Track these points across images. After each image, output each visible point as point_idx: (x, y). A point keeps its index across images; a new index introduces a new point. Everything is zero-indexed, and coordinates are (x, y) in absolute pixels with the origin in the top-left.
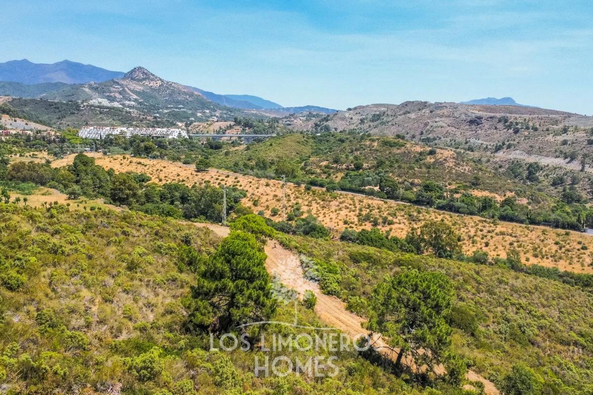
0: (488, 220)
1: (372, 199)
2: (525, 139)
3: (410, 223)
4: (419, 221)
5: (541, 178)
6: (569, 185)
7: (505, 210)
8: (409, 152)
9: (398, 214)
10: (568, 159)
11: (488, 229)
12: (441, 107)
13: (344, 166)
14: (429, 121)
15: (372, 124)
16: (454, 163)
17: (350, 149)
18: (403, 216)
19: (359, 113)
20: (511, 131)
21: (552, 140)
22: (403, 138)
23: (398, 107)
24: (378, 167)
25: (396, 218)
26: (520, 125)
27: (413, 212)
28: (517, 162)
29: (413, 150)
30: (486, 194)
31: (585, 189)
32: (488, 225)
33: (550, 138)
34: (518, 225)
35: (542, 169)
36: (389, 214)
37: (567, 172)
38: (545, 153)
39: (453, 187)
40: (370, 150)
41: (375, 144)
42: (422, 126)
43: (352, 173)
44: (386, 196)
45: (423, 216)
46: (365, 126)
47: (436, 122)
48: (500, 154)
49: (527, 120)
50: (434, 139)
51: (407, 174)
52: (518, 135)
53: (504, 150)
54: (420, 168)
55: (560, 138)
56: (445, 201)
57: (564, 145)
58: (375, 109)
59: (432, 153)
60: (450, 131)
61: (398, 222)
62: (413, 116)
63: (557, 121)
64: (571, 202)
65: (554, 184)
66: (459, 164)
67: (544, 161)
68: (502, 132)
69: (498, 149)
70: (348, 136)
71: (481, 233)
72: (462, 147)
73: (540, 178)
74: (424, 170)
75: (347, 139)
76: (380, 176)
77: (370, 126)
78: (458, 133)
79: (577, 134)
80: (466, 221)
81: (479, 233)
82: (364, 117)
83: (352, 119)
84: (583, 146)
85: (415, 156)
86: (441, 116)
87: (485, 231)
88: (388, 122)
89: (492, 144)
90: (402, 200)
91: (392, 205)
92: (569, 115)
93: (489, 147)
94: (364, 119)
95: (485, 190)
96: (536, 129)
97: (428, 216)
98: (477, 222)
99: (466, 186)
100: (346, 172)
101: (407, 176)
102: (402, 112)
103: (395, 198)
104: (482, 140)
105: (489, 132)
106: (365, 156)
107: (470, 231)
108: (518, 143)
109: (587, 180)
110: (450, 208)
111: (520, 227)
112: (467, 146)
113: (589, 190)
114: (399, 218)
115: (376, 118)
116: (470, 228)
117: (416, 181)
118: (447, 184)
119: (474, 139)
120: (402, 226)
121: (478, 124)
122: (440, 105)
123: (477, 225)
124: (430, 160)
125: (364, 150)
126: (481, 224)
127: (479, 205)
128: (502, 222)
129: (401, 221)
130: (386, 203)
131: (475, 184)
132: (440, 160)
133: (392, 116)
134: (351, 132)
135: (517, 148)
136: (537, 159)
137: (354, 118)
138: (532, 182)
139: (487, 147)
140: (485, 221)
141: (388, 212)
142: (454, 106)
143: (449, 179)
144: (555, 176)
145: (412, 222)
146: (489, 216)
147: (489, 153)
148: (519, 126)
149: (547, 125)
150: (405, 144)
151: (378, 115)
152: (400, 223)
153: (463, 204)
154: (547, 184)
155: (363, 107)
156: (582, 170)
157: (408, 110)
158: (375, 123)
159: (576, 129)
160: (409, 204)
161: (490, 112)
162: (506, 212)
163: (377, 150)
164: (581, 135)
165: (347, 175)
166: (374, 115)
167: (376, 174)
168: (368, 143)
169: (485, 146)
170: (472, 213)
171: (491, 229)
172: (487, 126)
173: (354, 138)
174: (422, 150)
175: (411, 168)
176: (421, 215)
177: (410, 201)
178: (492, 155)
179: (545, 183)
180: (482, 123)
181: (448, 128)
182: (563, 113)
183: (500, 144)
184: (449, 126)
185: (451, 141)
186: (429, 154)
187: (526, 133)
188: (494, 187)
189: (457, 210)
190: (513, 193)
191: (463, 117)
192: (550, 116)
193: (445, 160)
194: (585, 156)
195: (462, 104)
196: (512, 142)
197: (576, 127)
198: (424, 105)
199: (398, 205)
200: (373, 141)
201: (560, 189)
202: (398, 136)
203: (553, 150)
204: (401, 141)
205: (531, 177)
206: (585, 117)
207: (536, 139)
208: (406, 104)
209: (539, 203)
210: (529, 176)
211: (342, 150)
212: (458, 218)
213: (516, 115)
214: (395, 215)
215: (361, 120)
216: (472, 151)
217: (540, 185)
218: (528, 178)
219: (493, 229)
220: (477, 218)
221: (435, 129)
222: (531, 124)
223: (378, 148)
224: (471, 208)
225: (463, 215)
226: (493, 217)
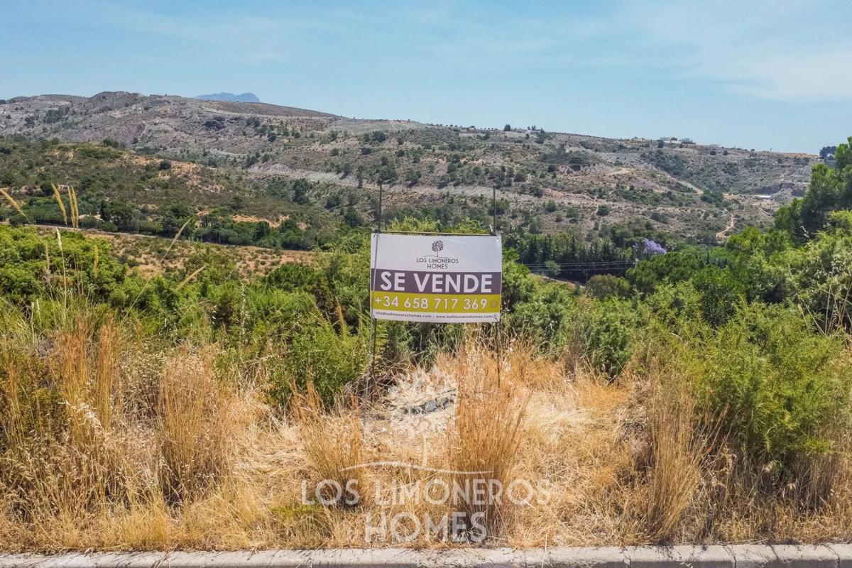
0: (267, 249)
1: (95, 233)
2: (285, 149)
3: (163, 262)
4: (175, 257)
5: (312, 200)
6: (346, 206)
7: (288, 235)
8: (128, 166)
9: (140, 251)
10: (341, 175)
11: (270, 260)
12: (160, 102)
13: (23, 190)
14: (144, 122)
15: (48, 127)
16: (199, 181)
17: (27, 163)
18: (150, 253)
19: (22, 108)
20: (265, 138)
21: (320, 149)
22: (115, 145)
23: (90, 100)
24: (84, 188)
25: (140, 256)
26: (276, 129)
27: (162, 246)
28: (279, 179)
29: (134, 162)
30: (253, 219)
31: (366, 211)
32: (270, 256)
33: (316, 146)
34: (307, 253)
35: (311, 188)
36: (127, 252)
37: (343, 190)
38: (313, 167)
39: (206, 213)
40: (63, 164)
41: (71, 154)
42: (134, 130)
43: (41, 200)
44: (116, 228)
45: (179, 251)
46: (37, 129)
47: (155, 124)
48: (255, 169)
49: (284, 123)
50: (157, 150)
51: (134, 197)
52: (275, 143)
53: (260, 163)
54: (153, 188)
55: (329, 147)
56: (206, 229)
57: (334, 155)
58: (50, 103)
59: (164, 166)
60: (178, 138)
61: (144, 261)
62: (117, 114)
63: (322, 125)
64: (355, 225)
65: (329, 206)
66: (206, 182)
67: (314, 177)
68: (253, 139)
69: (251, 163)
70: (17, 144)
71: (264, 266)
72: (199, 161)
73: (310, 199)
74: (159, 190)
75: (15, 148)
76: (91, 202)
77: (45, 130)
78: (191, 141)
79: (349, 142)
80: (240, 253)
81: (261, 267)
82: (32, 115)
83: (9, 117)
84: (357, 157)
85: (138, 173)
86: (163, 116)
87: (268, 264)
88: (76, 124)
89: (242, 156)
90: (141, 231)
91: (129, 239)
92: (336, 118)
93: (238, 160)
94: (32, 118)
95: (250, 214)
96: (297, 136)
97: (186, 251)
98: (255, 253)
99: (225, 210)
100: (29, 198)
101: (135, 200)
102: (97, 109)
103: (131, 230)
104: (227, 151)
105: (235, 139)
106: (55, 173)
107: (248, 265)
108: (277, 153)
109: (366, 198)
110: (214, 237)
111: (309, 255)
112: (206, 160)
113: (370, 211)
114: (144, 256)
115: (54, 116)
116: (247, 262)
117: (150, 207)
118: (197, 209)
119: (216, 150)
120: (150, 267)
121: (219, 128)
122: (158, 99)
123: (256, 257)
124: (163, 177)
125: (52, 164)
126: (260, 256)
127: (252, 231)
128: (287, 251)
129: (149, 260)
130: (117, 237)
131: (237, 207)
132: (179, 176)
133: (81, 114)
134: (18, 138)
135: (277, 160)
136: (304, 174)
137: (13, 116)
138: (301, 204)
139: (235, 161)
140: (265, 251)
141: (124, 250)
142: (182, 103)
143: (198, 202)
144: (328, 195)
145: (166, 261)
146: (270, 244)
147: (239, 169)
148: (275, 131)
149: (310, 131)
150: (121, 154)
151: (57, 112)
152: (147, 264)
153: (231, 232)
154: (320, 206)
155: (27, 99)
156: (360, 187)
157: (109, 105)
158: (54, 125)
159: (346, 136)
160: (152, 237)
161: (233, 111)
162: (289, 238)
163: (76, 165)
164: (352, 142)
165: (31, 203)
166: (50, 112)
167: (83, 199)
168: (57, 153)
169: (232, 159)
170: (245, 243)
171: (274, 260)
172: (231, 131)
173: (28, 147)
174: (148, 162)
175: (139, 188)
176: (176, 250)
177: (154, 232)
178: (244, 171)
179: (318, 205)
180: (224, 127)
181: (176, 134)
182: (328, 115)
183: (253, 155)
184: (176, 130)
185: (181, 152)
186: (160, 169)
187: (286, 141)
188: (261, 210)
189: (226, 241)
190: (288, 217)
191: (196, 117)
192: (313, 118)
193: (186, 176)
194: (361, 169)
195: (191, 100)
196: (268, 153)
197: (346, 132)
198: (133, 98)
199: (137, 238)
200: (66, 149)
201: (337, 211)
202: (107, 143)
203: (322, 162)
204: (113, 150)
205: (299, 199)
206: (354, 120)
207: (299, 148)
208: (103, 97)
209: (320, 227)
210: (296, 197)
211: (10, 165)
212: (228, 250)
213: (269, 117)
214: (136, 253)
215: (27, 120)
216: (215, 166)
217: (312, 208)
218: (295, 200)
219: (278, 260)
220: (253, 249)
221: (155, 136)
222: (290, 128)
223: (76, 161)
224: (244, 236)
225: (234, 246)
226: (274, 245)
